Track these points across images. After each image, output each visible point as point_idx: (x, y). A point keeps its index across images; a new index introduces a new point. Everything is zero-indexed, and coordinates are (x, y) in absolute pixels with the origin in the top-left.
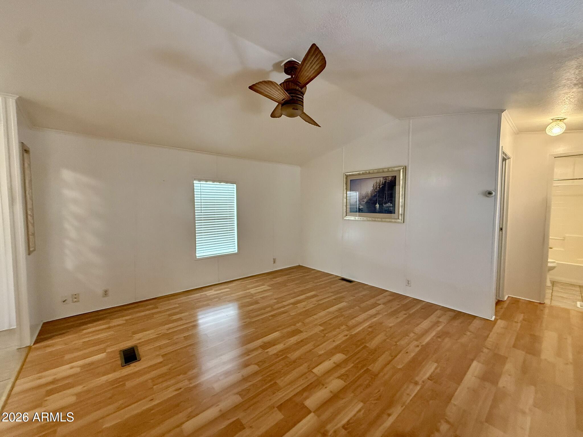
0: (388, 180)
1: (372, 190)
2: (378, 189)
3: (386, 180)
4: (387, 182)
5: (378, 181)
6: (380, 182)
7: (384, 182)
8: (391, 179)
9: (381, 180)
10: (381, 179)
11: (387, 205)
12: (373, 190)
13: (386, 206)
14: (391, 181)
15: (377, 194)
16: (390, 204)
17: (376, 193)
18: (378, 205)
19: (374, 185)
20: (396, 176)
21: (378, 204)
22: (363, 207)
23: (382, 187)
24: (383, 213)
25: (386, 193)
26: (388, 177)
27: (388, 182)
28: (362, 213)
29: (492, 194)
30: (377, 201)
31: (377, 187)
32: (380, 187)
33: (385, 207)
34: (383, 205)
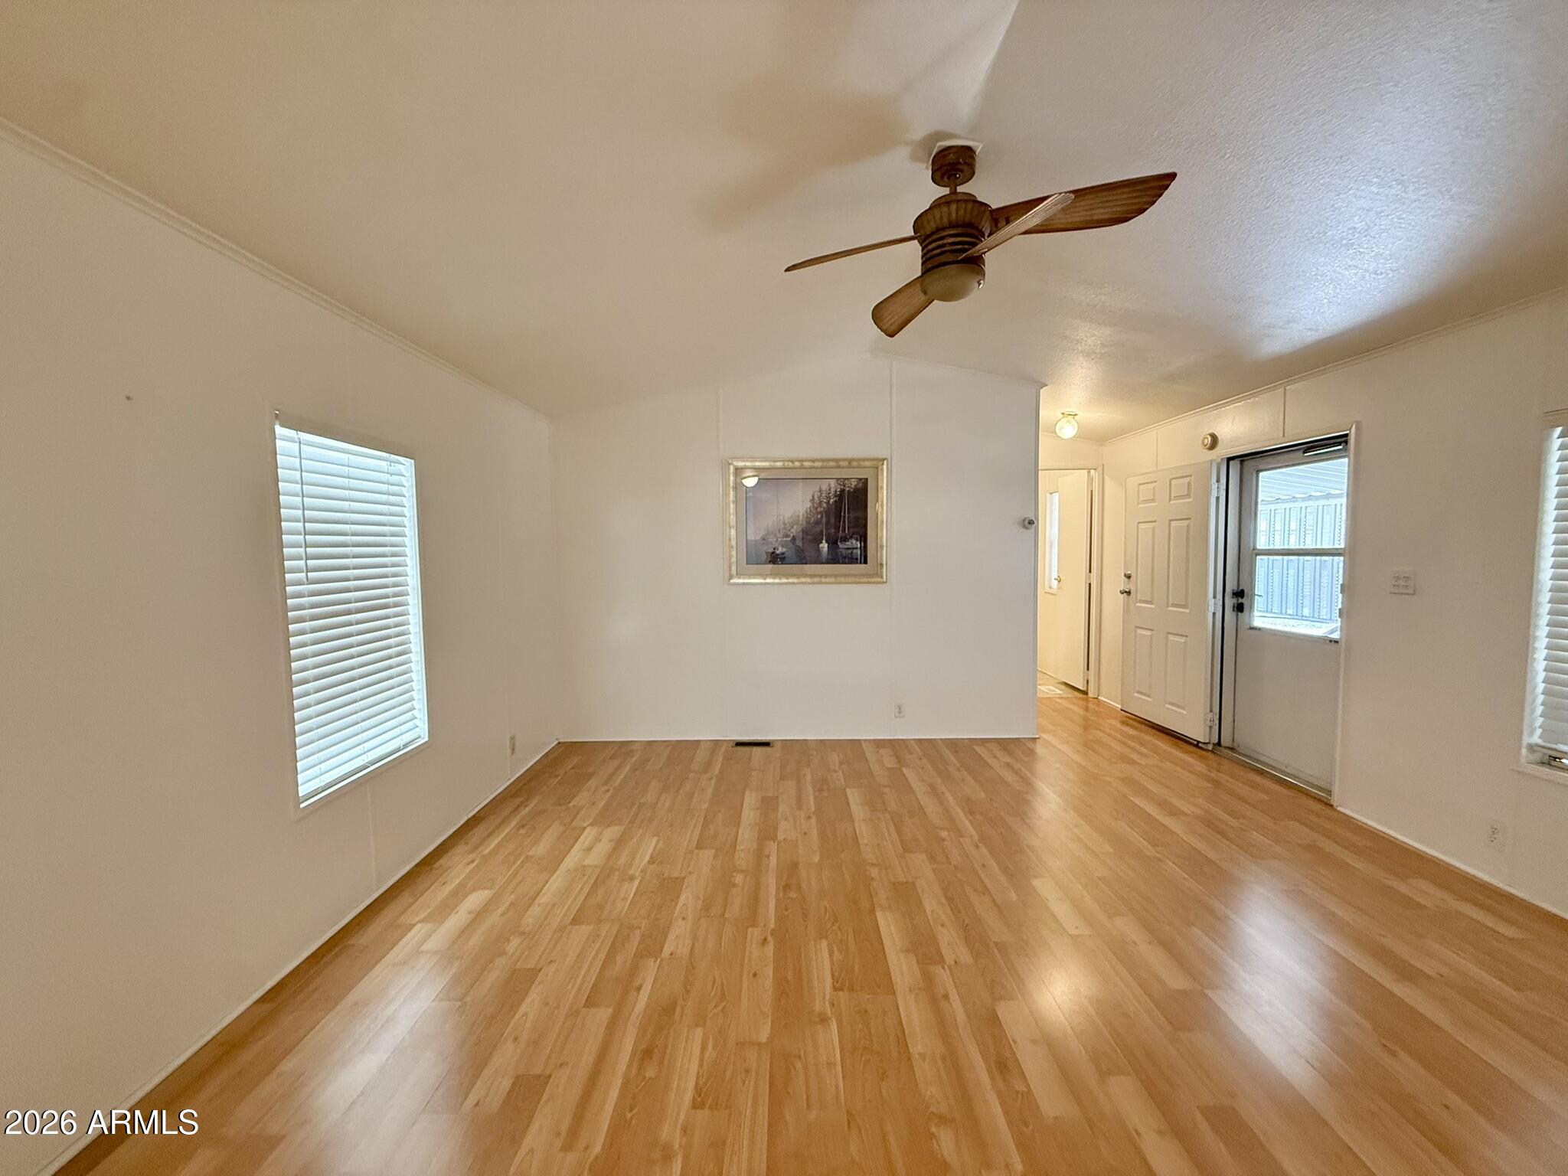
0: (849, 487)
1: (810, 508)
2: (825, 505)
3: (844, 486)
4: (846, 492)
5: (825, 487)
6: (830, 490)
7: (839, 490)
8: (855, 486)
9: (833, 486)
10: (833, 483)
11: (847, 543)
12: (812, 509)
13: (846, 547)
14: (856, 490)
15: (822, 517)
16: (854, 542)
17: (819, 516)
18: (826, 545)
19: (813, 497)
20: (867, 479)
21: (827, 542)
22: (784, 550)
23: (835, 501)
24: (839, 563)
25: (844, 517)
26: (848, 479)
27: (849, 491)
28: (782, 564)
29: (1034, 523)
30: (822, 534)
31: (821, 502)
32: (829, 502)
33: (843, 551)
34: (838, 545)
